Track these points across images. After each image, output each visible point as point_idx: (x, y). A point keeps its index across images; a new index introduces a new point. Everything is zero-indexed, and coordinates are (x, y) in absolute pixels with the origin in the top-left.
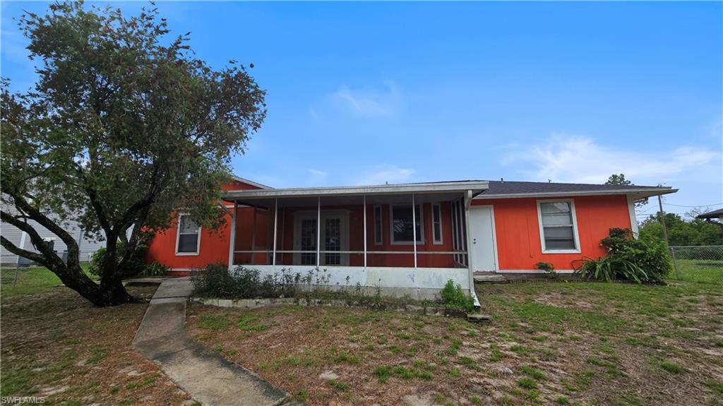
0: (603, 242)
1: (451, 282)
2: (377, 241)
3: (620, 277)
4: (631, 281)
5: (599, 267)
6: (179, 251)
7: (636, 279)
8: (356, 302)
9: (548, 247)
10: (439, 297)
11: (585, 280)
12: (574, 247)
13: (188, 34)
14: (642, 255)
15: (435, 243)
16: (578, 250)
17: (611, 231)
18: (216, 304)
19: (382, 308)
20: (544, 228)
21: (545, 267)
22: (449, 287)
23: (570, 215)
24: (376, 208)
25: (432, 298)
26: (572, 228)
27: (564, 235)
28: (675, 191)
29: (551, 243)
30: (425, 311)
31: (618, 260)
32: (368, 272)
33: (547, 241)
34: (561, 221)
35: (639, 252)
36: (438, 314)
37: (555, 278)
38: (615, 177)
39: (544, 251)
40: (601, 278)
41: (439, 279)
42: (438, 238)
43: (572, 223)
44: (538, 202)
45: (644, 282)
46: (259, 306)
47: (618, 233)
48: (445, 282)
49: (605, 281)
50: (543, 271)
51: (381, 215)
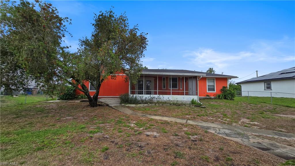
0: (221, 89)
1: (193, 99)
2: (163, 88)
3: (225, 98)
4: (228, 99)
5: (221, 96)
6: (90, 90)
7: (229, 99)
8: (172, 104)
9: (208, 91)
10: (190, 103)
11: (217, 99)
12: (214, 91)
13: (137, 25)
14: (231, 93)
15: (181, 89)
16: (215, 92)
17: (223, 87)
18: (130, 106)
19: (179, 105)
20: (208, 86)
21: (208, 96)
22: (193, 100)
23: (214, 82)
24: (163, 78)
25: (188, 103)
26: (214, 86)
27: (212, 87)
28: (238, 78)
29: (209, 89)
30: (190, 106)
31: (225, 94)
32: (172, 97)
33: (208, 89)
34: (212, 84)
35: (230, 92)
36: (193, 106)
37: (210, 98)
38: (210, 68)
39: (207, 92)
40: (221, 99)
41: (190, 98)
42: (181, 88)
43: (214, 84)
44: (207, 78)
45: (230, 99)
46: (144, 106)
47: (224, 87)
48: (192, 99)
49: (222, 99)
50: (208, 97)
51: (165, 81)
